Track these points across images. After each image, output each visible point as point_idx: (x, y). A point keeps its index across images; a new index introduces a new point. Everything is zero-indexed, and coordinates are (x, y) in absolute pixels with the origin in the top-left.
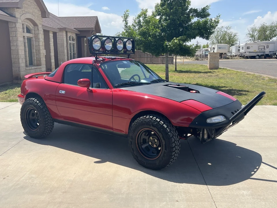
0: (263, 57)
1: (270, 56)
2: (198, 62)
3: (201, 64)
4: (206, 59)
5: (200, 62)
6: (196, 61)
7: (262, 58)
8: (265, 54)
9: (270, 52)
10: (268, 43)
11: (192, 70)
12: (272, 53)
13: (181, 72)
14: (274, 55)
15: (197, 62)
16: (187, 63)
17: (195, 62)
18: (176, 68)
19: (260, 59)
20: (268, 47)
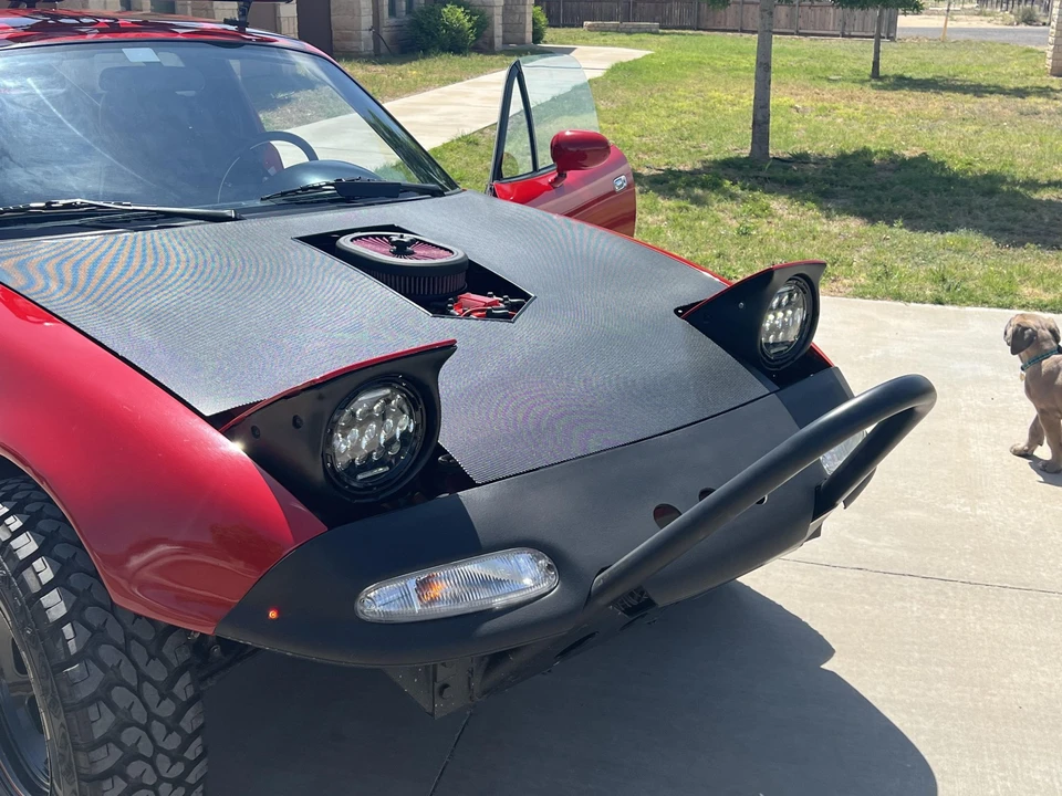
2: (1033, 32)
3: (1028, 47)
11: (960, 77)
13: (901, 82)
15: (1028, 31)
16: (962, 37)
17: (1012, 31)
18: (876, 64)
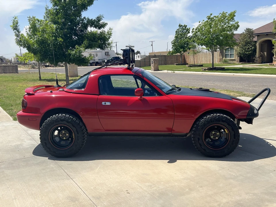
0: (94, 64)
1: (99, 63)
3: (51, 73)
4: (42, 67)
5: (36, 70)
6: (33, 69)
7: (93, 66)
8: (95, 62)
9: (99, 60)
10: (97, 52)
12: (101, 61)
14: (103, 62)
18: (40, 77)
19: (91, 66)
20: (97, 55)
